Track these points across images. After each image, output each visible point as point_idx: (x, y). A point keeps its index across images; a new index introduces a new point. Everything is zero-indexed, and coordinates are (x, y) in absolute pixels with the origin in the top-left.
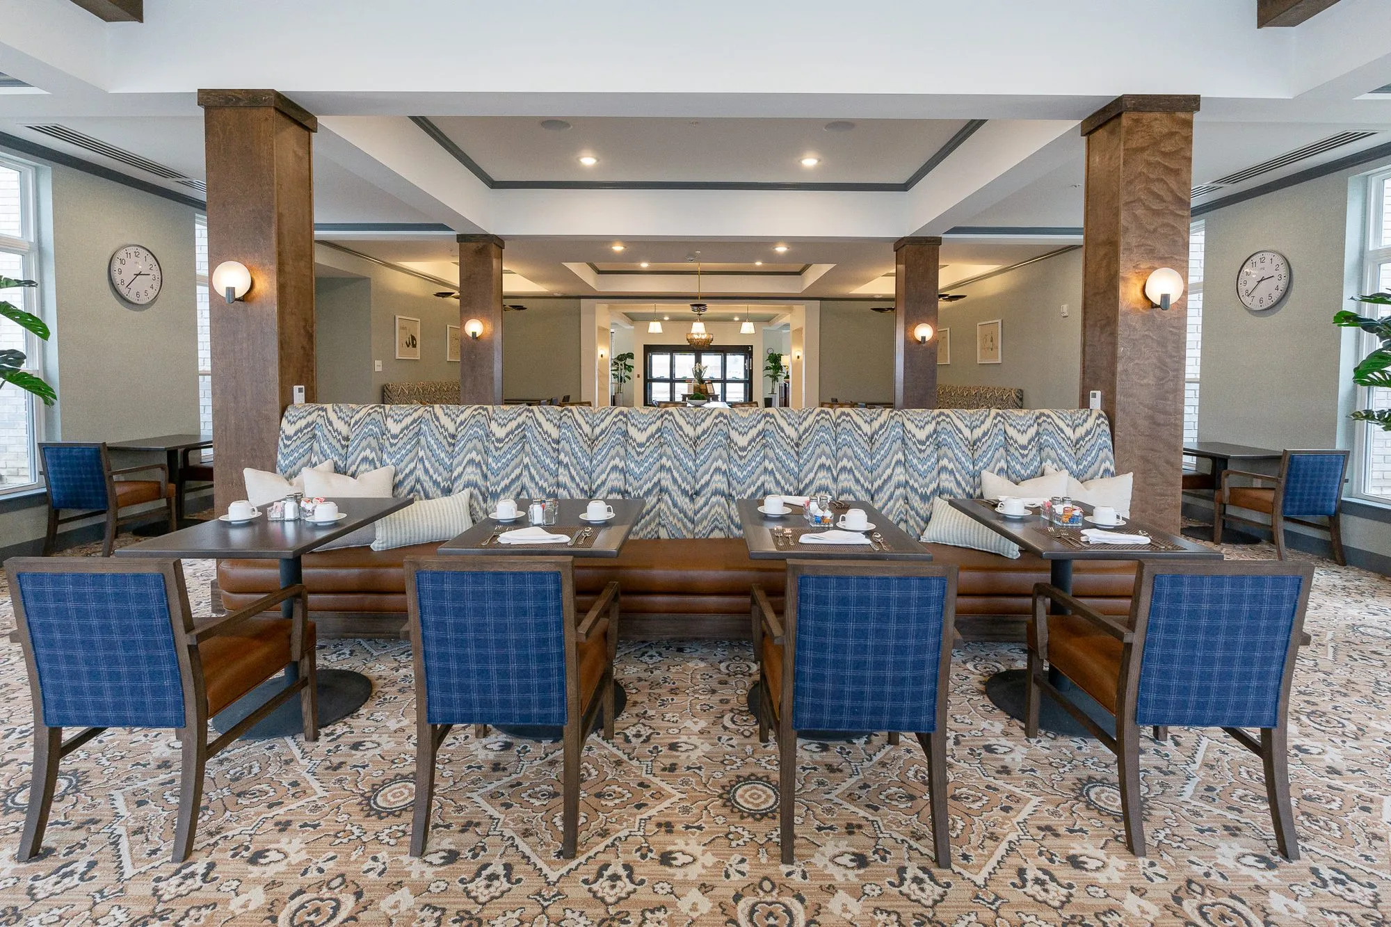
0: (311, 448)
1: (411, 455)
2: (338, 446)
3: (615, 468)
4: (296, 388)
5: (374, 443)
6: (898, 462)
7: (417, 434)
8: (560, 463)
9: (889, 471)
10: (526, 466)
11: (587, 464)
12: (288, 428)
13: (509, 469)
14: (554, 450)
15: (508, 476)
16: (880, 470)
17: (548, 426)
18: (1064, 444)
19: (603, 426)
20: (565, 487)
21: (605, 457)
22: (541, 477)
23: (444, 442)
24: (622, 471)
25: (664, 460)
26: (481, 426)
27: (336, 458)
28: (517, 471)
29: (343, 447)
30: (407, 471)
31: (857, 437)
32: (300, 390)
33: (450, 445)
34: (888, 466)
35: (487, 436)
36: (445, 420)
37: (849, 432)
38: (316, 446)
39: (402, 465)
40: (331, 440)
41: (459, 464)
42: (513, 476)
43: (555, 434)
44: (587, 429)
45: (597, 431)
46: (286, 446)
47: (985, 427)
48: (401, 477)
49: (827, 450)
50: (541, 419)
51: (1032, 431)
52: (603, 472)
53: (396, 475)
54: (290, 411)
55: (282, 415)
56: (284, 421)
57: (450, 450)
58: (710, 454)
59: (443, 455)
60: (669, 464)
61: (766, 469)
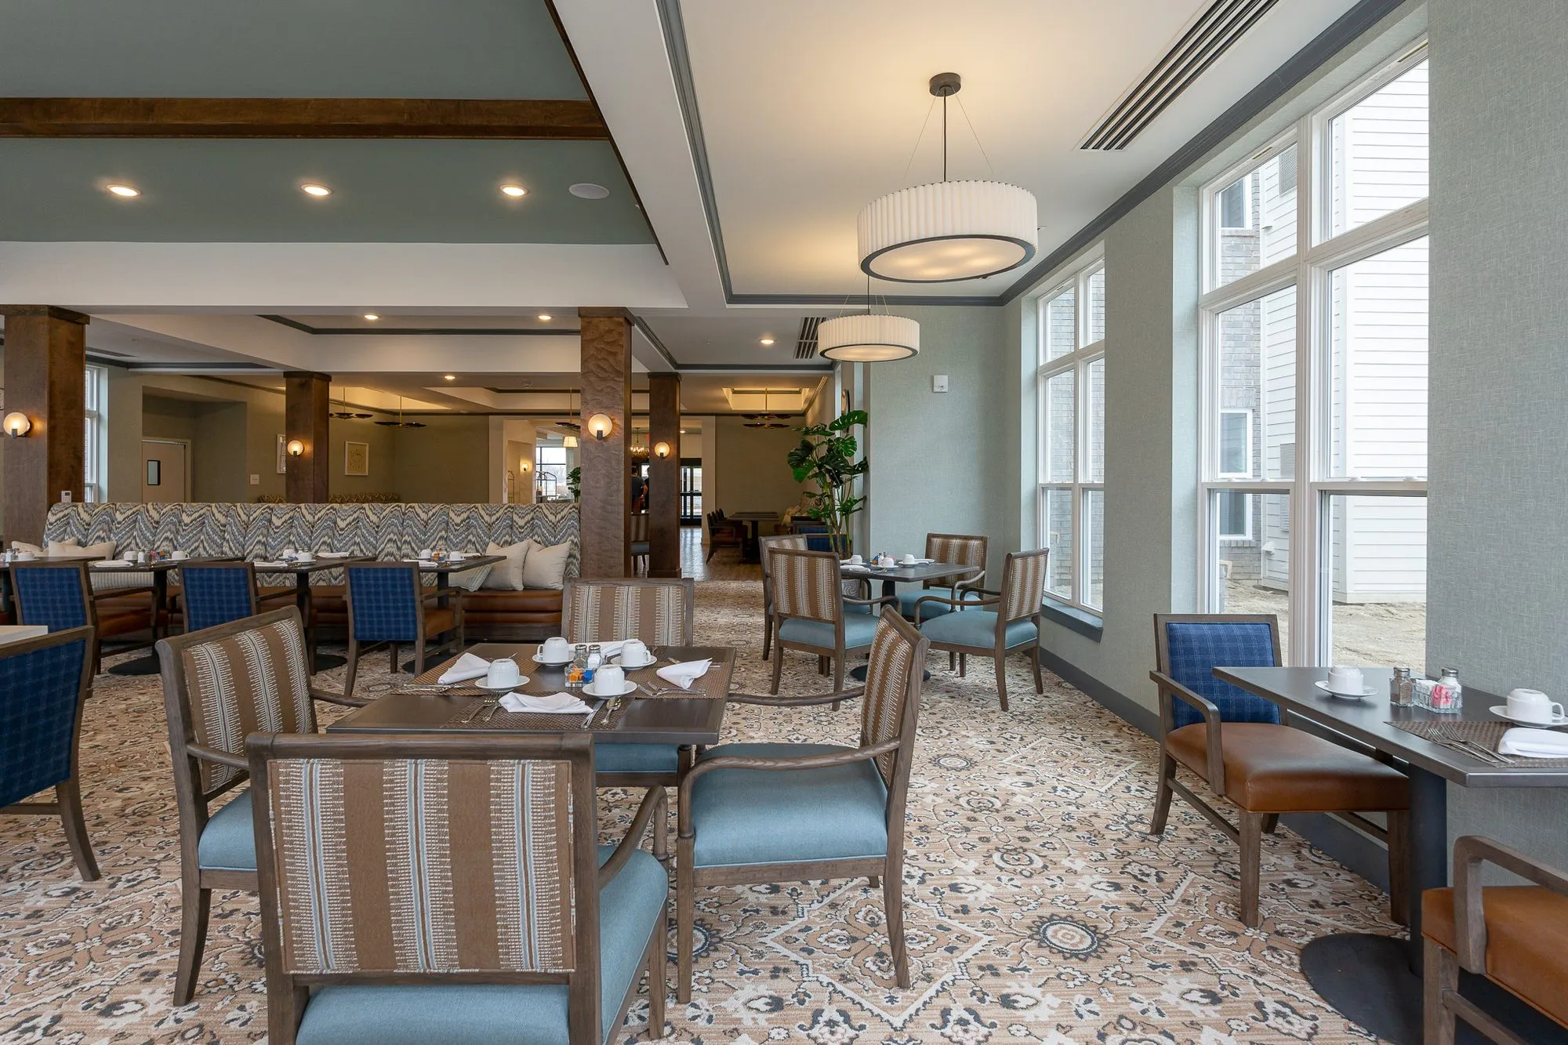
0: (65, 531)
1: (129, 534)
2: (82, 529)
4: (63, 493)
5: (106, 527)
6: (442, 538)
7: (135, 521)
8: (224, 539)
9: (434, 543)
10: (202, 541)
11: (242, 539)
12: (51, 518)
13: (190, 543)
14: (221, 531)
15: (189, 547)
16: (428, 542)
17: (218, 516)
18: (546, 524)
19: (255, 515)
22: (211, 548)
23: (151, 526)
26: (174, 515)
27: (80, 537)
28: (196, 544)
29: (85, 530)
30: (125, 544)
31: (416, 521)
32: (67, 494)
33: (154, 527)
34: (434, 540)
35: (180, 522)
36: (153, 513)
37: (410, 519)
38: (68, 529)
39: (122, 541)
40: (78, 525)
41: (159, 540)
42: (193, 547)
43: (223, 520)
44: (244, 517)
45: (251, 518)
46: (49, 529)
48: (120, 548)
49: (395, 530)
50: (215, 511)
51: (529, 517)
52: (251, 544)
53: (117, 547)
54: (55, 508)
55: (49, 510)
56: (50, 513)
57: (154, 531)
58: (320, 533)
59: (148, 534)
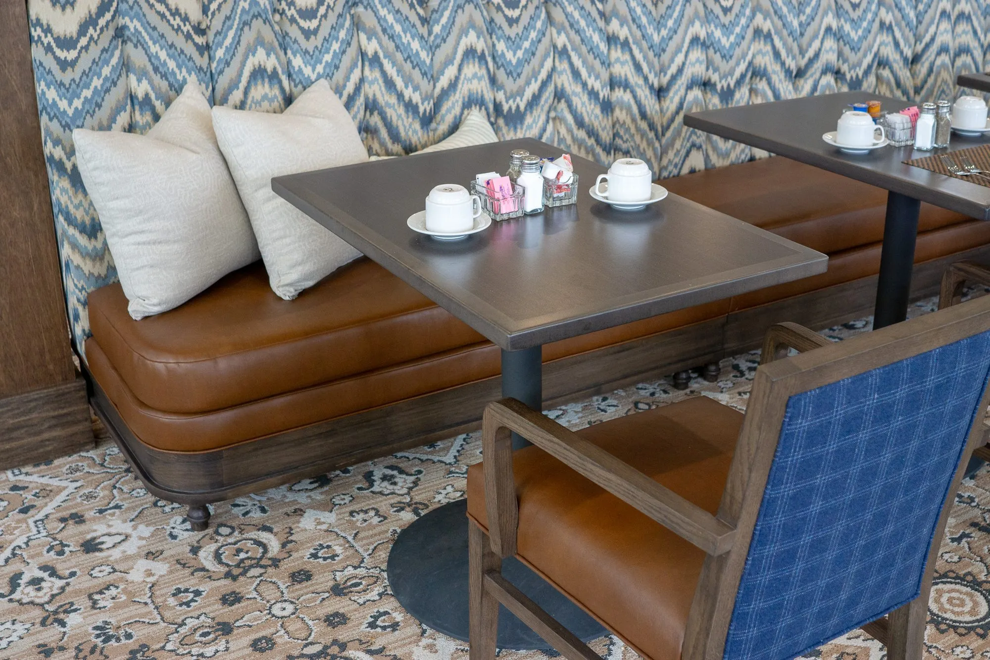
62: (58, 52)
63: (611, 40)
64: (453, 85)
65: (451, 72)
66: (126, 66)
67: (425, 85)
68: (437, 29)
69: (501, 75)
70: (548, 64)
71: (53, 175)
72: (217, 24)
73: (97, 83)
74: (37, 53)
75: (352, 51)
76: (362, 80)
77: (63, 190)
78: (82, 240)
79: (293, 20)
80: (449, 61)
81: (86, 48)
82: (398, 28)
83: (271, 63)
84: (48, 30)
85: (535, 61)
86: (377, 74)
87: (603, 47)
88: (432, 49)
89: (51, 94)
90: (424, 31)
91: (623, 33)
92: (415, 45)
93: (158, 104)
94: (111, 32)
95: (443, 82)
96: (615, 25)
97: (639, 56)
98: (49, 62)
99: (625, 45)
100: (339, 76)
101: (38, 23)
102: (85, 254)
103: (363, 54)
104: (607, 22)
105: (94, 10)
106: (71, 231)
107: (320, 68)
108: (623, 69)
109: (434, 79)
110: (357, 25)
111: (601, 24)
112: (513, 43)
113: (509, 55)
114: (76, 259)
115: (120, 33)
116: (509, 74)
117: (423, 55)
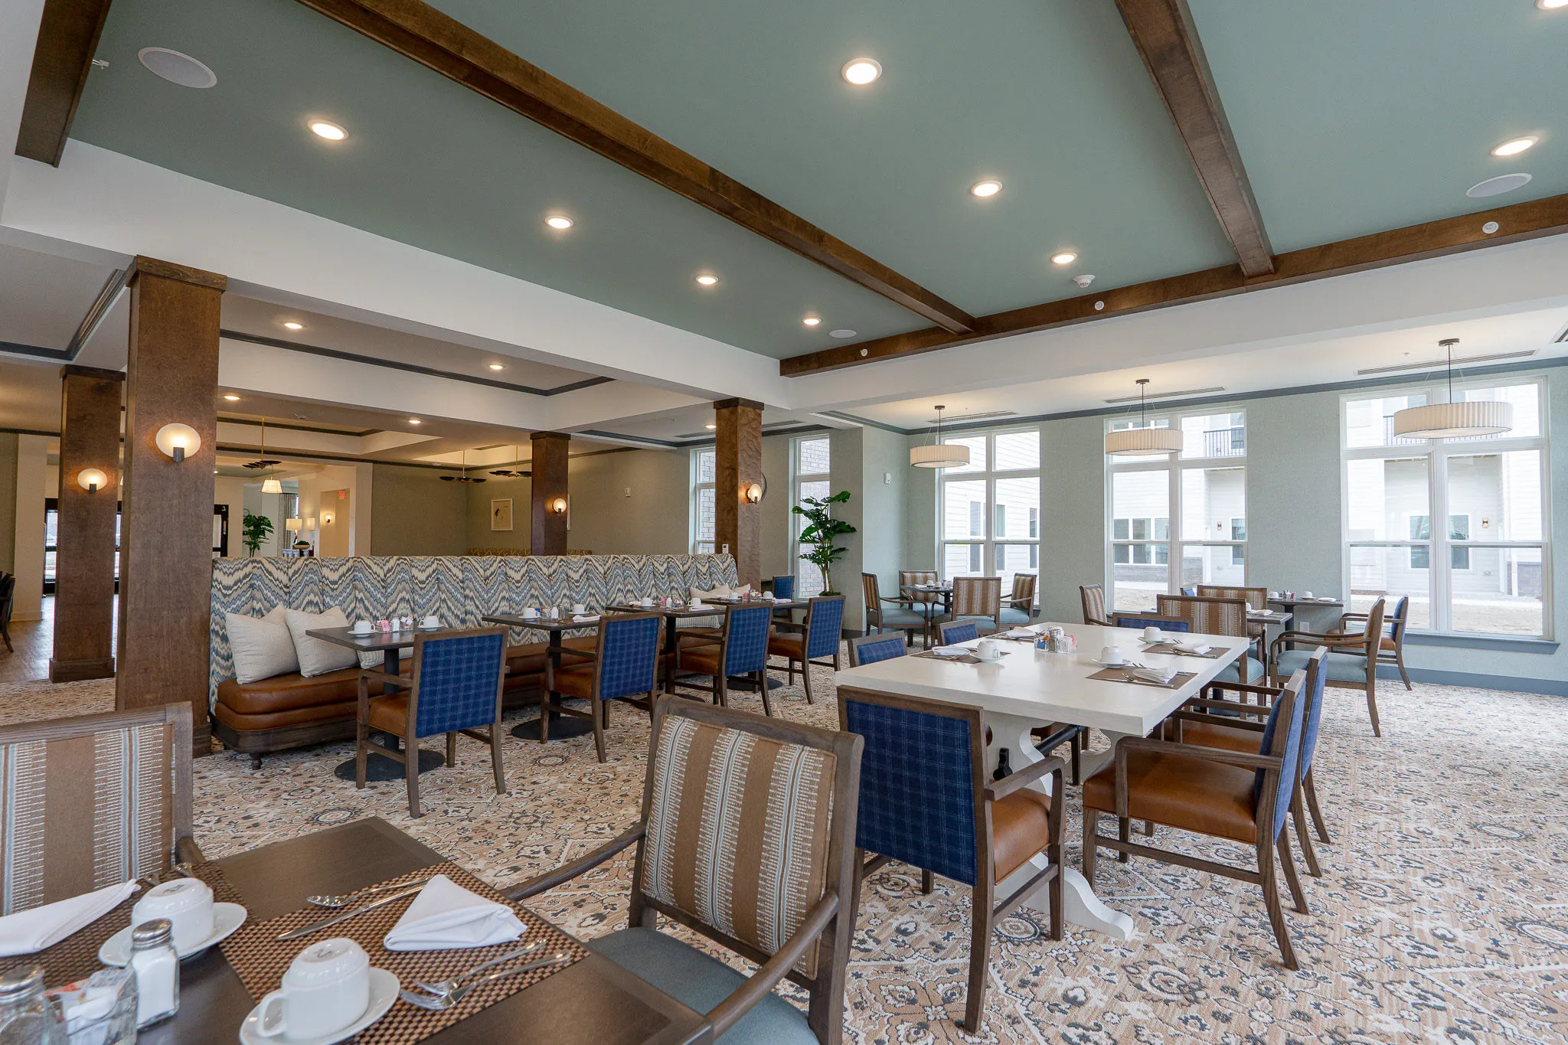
3: (503, 598)
20: (472, 614)
21: (496, 591)
24: (508, 600)
25: (533, 590)
47: (688, 564)
60: (536, 593)
61: (590, 593)
62: (223, 591)
63: (466, 597)
64: (395, 611)
65: (394, 606)
66: (253, 598)
67: (383, 610)
68: (389, 590)
69: (416, 608)
70: (438, 604)
71: (213, 636)
72: (294, 585)
73: (238, 602)
74: (214, 591)
75: (352, 597)
76: (355, 607)
77: (217, 642)
78: (222, 662)
79: (327, 585)
80: (393, 602)
81: (236, 590)
82: (372, 589)
83: (316, 599)
84: (220, 583)
85: (431, 603)
86: (362, 605)
87: (462, 599)
88: (386, 598)
89: (218, 606)
90: (383, 591)
91: (471, 594)
92: (379, 596)
93: (264, 612)
94: (248, 585)
95: (391, 609)
96: (467, 591)
97: (478, 603)
98: (219, 594)
99: (472, 598)
100: (345, 606)
101: (216, 580)
102: (222, 667)
103: (357, 598)
104: (465, 590)
105: (241, 577)
106: (218, 658)
107: (337, 602)
108: (471, 607)
109: (387, 608)
110: (355, 588)
111: (462, 591)
112: (422, 597)
113: (420, 601)
114: (218, 669)
115: (252, 586)
116: (420, 607)
117: (382, 599)
